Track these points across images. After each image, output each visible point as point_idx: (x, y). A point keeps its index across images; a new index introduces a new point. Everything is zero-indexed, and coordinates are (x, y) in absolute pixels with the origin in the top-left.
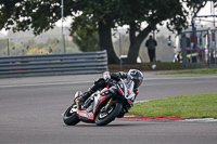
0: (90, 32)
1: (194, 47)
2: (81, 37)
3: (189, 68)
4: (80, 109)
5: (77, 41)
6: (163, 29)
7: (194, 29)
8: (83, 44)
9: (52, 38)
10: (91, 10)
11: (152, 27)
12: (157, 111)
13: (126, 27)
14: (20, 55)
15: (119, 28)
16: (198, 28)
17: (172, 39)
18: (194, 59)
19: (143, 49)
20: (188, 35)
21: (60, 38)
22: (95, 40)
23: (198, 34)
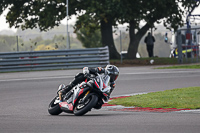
0: (93, 29)
1: (189, 43)
2: (85, 34)
3: (184, 63)
4: (62, 100)
5: (80, 38)
6: (161, 27)
7: (189, 26)
8: (87, 40)
9: (58, 35)
10: (93, 9)
11: (150, 25)
12: (155, 103)
13: (126, 25)
14: (29, 51)
15: (120, 26)
16: (192, 26)
17: (169, 36)
18: (189, 54)
19: (142, 46)
20: (183, 33)
21: (65, 35)
22: (97, 37)
23: (193, 31)
